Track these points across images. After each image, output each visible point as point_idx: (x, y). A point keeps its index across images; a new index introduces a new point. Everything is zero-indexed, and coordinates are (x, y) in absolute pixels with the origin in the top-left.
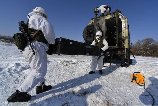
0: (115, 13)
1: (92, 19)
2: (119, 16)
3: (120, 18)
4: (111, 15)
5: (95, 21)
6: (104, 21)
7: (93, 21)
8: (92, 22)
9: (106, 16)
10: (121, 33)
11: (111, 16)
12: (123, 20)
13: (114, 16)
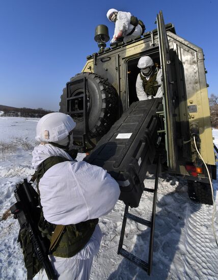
0: (154, 35)
1: (89, 58)
2: (170, 44)
3: (175, 48)
4: (142, 41)
5: (96, 64)
6: (122, 62)
7: (91, 63)
8: (88, 66)
9: (127, 47)
10: (182, 103)
11: (143, 46)
12: (185, 58)
13: (154, 45)
